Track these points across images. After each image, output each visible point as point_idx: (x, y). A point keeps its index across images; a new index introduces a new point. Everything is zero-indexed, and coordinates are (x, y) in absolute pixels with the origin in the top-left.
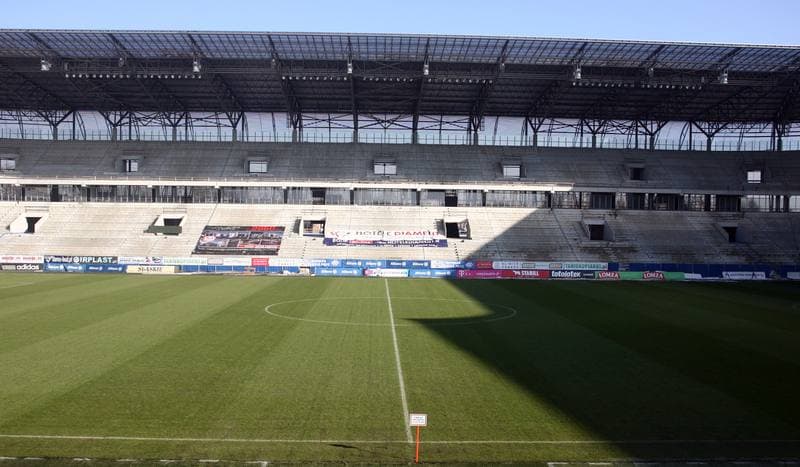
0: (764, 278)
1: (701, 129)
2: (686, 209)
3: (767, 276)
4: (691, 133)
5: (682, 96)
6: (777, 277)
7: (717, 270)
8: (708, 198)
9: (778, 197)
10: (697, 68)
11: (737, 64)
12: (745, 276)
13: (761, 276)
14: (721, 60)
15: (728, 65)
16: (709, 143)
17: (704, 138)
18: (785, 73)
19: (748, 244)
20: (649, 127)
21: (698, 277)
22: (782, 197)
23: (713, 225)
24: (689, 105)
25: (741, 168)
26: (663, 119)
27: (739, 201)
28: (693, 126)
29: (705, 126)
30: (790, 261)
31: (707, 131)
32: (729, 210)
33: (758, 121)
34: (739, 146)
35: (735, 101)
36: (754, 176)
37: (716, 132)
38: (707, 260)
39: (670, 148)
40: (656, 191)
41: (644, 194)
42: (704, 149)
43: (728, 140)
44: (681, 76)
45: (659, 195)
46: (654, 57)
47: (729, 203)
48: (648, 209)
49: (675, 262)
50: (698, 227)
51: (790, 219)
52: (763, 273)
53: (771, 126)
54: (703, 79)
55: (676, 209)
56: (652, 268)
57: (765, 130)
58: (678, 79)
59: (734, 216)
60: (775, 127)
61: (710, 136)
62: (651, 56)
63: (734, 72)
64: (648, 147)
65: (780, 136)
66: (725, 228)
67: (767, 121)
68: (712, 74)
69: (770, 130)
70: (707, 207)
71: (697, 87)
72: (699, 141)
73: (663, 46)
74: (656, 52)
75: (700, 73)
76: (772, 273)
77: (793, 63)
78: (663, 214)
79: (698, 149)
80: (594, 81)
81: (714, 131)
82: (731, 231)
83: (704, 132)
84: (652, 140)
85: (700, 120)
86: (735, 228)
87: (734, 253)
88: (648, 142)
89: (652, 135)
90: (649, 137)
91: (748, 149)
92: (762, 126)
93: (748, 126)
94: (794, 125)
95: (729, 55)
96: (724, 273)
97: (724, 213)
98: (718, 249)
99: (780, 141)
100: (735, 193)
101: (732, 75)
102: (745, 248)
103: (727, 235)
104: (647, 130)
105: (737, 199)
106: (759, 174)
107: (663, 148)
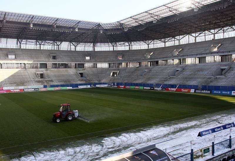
0: (90, 87)
1: (73, 44)
2: (69, 68)
3: (91, 86)
4: (70, 45)
5: (66, 34)
6: (93, 87)
7: (77, 85)
8: (76, 64)
10: (69, 26)
11: (80, 26)
12: (85, 87)
13: (89, 86)
14: (76, 24)
15: (78, 26)
18: (93, 29)
19: (86, 77)
20: (57, 43)
21: (71, 88)
22: (95, 64)
23: (76, 72)
24: (68, 37)
25: (84, 56)
26: (62, 41)
27: (84, 65)
28: (71, 43)
30: (97, 82)
32: (81, 68)
33: (89, 42)
35: (81, 36)
36: (88, 58)
38: (74, 83)
39: (64, 50)
40: (60, 63)
41: (57, 64)
42: (74, 50)
43: (81, 47)
44: (65, 28)
46: (56, 22)
47: (82, 66)
48: (58, 68)
49: (64, 84)
50: (72, 73)
51: (97, 70)
52: (90, 86)
54: (71, 30)
55: (66, 68)
58: (64, 29)
59: (82, 69)
61: (75, 47)
63: (80, 28)
64: (57, 49)
65: (94, 47)
66: (79, 73)
67: (91, 42)
68: (73, 28)
69: (92, 45)
70: (76, 68)
71: (70, 32)
72: (73, 48)
73: (58, 19)
75: (70, 28)
77: (95, 27)
78: (62, 69)
79: (72, 50)
80: (38, 28)
81: (76, 45)
83: (74, 45)
84: (58, 47)
85: (73, 42)
86: (82, 73)
87: (82, 80)
89: (58, 46)
90: (57, 46)
91: (86, 50)
92: (90, 44)
93: (86, 44)
94: (98, 44)
95: (78, 23)
96: (79, 86)
97: (79, 69)
98: (77, 79)
100: (82, 63)
102: (85, 79)
103: (80, 75)
105: (83, 64)
106: (89, 57)
107: (62, 50)
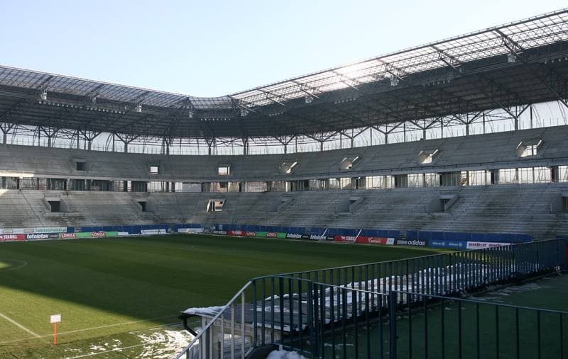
0: (165, 233)
1: (121, 138)
2: (114, 190)
3: (167, 231)
4: (114, 140)
5: (111, 117)
6: (173, 232)
7: (138, 229)
8: (126, 183)
9: (168, 183)
10: (122, 100)
12: (154, 232)
13: (163, 232)
14: (138, 97)
15: (141, 101)
16: (126, 147)
17: (123, 144)
18: (173, 109)
19: (154, 212)
20: (87, 135)
21: (126, 234)
22: (170, 183)
23: (132, 200)
24: (116, 123)
25: (147, 164)
26: (98, 130)
27: (146, 185)
28: (115, 136)
29: (123, 136)
30: (178, 222)
31: (124, 140)
32: (140, 191)
33: (155, 135)
34: (144, 151)
36: (154, 170)
37: (131, 141)
38: (131, 223)
39: (101, 150)
40: (92, 178)
41: (84, 180)
42: (123, 151)
43: (136, 147)
44: (112, 104)
45: (94, 181)
46: (96, 90)
47: (140, 186)
49: (110, 225)
50: (123, 202)
51: (176, 196)
52: (165, 230)
53: (161, 139)
54: (126, 107)
55: (108, 190)
56: (96, 229)
57: (158, 142)
58: (110, 106)
59: (144, 194)
60: (164, 140)
61: (126, 144)
62: (94, 90)
64: (87, 149)
65: (168, 146)
66: (140, 202)
67: (159, 136)
68: (131, 105)
69: (162, 142)
70: (126, 189)
71: (122, 112)
72: (120, 146)
74: (98, 88)
75: (124, 103)
76: (169, 230)
77: (178, 103)
78: (101, 194)
79: (119, 151)
81: (129, 140)
82: (143, 204)
83: (122, 140)
84: (90, 144)
85: (120, 133)
86: (145, 202)
87: (146, 218)
88: (87, 145)
89: (90, 140)
90: (87, 142)
91: (150, 153)
92: (157, 139)
93: (149, 138)
94: (175, 139)
95: (142, 95)
96: (142, 231)
97: (137, 193)
98: (136, 216)
99: (168, 149)
100: (144, 180)
102: (152, 215)
103: (141, 207)
104: (86, 137)
105: (145, 184)
106: (157, 168)
107: (96, 149)
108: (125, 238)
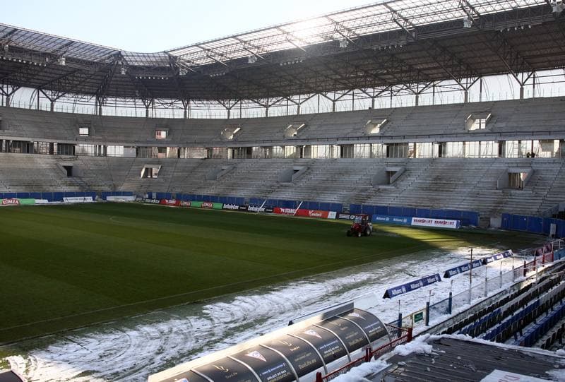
0: (91, 201)
1: (46, 95)
2: (36, 153)
3: (94, 199)
4: (38, 97)
5: (31, 70)
6: (100, 200)
7: (59, 196)
8: (52, 145)
9: (100, 146)
10: (42, 50)
11: (72, 53)
12: (79, 200)
13: (89, 200)
14: (61, 48)
15: (65, 52)
16: (52, 106)
17: (49, 102)
18: (103, 64)
19: (80, 178)
20: (5, 89)
21: (45, 201)
22: (102, 146)
23: (56, 164)
24: (37, 77)
25: (75, 125)
26: (17, 85)
27: (74, 147)
28: (40, 92)
29: (49, 93)
30: (107, 189)
31: (50, 97)
32: (67, 154)
33: (86, 93)
34: (74, 110)
35: (70, 78)
36: (84, 131)
37: (57, 98)
38: (52, 189)
39: (22, 107)
40: (12, 139)
41: (2, 140)
42: (49, 110)
43: (66, 104)
44: (31, 55)
45: (14, 141)
46: (9, 37)
47: (67, 149)
48: (6, 151)
49: (27, 191)
50: (45, 166)
51: (108, 161)
52: (91, 198)
53: (94, 98)
54: (47, 59)
55: (28, 152)
56: (9, 196)
57: (91, 101)
58: (28, 56)
59: (70, 158)
60: (97, 99)
61: (53, 101)
62: (7, 36)
63: (69, 58)
64: (5, 105)
65: (100, 106)
66: (65, 167)
67: (92, 94)
68: (54, 56)
69: (94, 101)
70: (51, 152)
71: (43, 64)
72: (45, 104)
73: (16, 30)
74: (10, 33)
75: (45, 55)
76: (97, 197)
77: (109, 58)
78: (18, 155)
79: (44, 109)
81: (55, 97)
82: (69, 169)
83: (48, 97)
84: (8, 100)
85: (45, 89)
86: (71, 167)
87: (71, 184)
88: (5, 100)
89: (8, 96)
90: (5, 97)
91: (80, 112)
92: (89, 98)
93: (80, 97)
94: (109, 99)
95: (66, 45)
96: (64, 198)
97: (63, 156)
98: (59, 182)
99: (100, 109)
100: (71, 142)
101: (68, 59)
102: (78, 181)
103: (66, 172)
104: (3, 92)
105: (73, 146)
106: (87, 129)
107: (16, 106)
108: (42, 206)
